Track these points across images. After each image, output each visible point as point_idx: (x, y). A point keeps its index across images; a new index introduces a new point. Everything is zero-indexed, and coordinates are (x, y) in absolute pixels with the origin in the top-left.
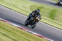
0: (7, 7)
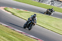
0: (40, 25)
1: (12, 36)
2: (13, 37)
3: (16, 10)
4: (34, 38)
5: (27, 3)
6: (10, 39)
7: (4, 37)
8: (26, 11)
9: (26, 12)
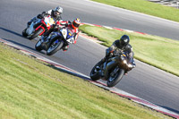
1: (100, 109)
2: (104, 110)
3: (113, 33)
4: (166, 114)
5: (145, 12)
6: (95, 116)
7: (77, 109)
8: (141, 35)
9: (143, 38)
